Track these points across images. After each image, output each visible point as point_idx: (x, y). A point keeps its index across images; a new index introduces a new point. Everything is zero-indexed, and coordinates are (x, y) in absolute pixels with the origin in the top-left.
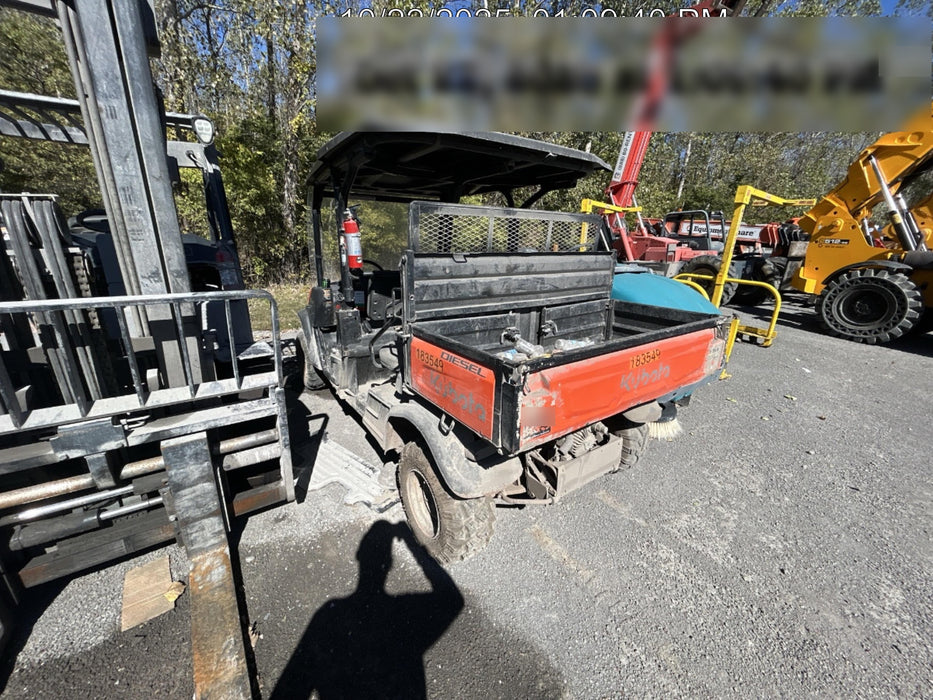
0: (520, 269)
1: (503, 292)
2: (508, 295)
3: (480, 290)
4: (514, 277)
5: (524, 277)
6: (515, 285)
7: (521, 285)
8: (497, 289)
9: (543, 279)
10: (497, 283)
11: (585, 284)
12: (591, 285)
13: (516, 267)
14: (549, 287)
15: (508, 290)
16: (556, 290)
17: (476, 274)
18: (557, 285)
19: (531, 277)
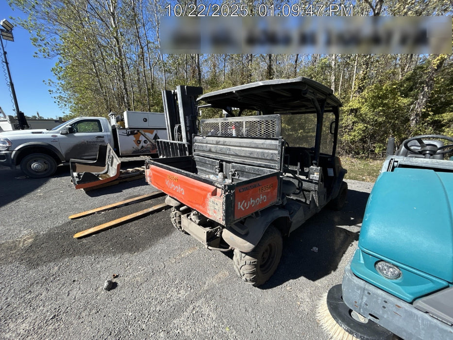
0: (220, 143)
1: (215, 151)
2: (216, 153)
3: (208, 149)
4: (219, 146)
5: (223, 146)
6: (219, 149)
7: (221, 150)
8: (213, 150)
9: (230, 149)
10: (213, 147)
11: (255, 156)
12: (260, 157)
13: (219, 142)
14: (233, 153)
15: (216, 151)
16: (237, 155)
17: (207, 143)
18: (237, 153)
19: (225, 147)
